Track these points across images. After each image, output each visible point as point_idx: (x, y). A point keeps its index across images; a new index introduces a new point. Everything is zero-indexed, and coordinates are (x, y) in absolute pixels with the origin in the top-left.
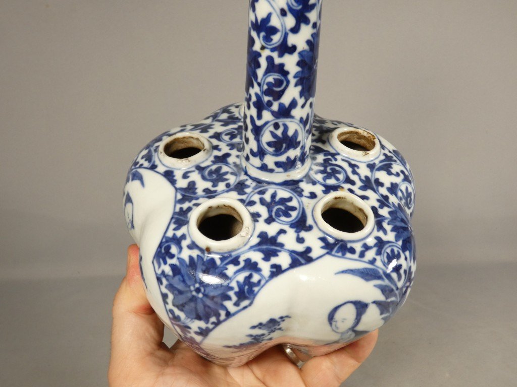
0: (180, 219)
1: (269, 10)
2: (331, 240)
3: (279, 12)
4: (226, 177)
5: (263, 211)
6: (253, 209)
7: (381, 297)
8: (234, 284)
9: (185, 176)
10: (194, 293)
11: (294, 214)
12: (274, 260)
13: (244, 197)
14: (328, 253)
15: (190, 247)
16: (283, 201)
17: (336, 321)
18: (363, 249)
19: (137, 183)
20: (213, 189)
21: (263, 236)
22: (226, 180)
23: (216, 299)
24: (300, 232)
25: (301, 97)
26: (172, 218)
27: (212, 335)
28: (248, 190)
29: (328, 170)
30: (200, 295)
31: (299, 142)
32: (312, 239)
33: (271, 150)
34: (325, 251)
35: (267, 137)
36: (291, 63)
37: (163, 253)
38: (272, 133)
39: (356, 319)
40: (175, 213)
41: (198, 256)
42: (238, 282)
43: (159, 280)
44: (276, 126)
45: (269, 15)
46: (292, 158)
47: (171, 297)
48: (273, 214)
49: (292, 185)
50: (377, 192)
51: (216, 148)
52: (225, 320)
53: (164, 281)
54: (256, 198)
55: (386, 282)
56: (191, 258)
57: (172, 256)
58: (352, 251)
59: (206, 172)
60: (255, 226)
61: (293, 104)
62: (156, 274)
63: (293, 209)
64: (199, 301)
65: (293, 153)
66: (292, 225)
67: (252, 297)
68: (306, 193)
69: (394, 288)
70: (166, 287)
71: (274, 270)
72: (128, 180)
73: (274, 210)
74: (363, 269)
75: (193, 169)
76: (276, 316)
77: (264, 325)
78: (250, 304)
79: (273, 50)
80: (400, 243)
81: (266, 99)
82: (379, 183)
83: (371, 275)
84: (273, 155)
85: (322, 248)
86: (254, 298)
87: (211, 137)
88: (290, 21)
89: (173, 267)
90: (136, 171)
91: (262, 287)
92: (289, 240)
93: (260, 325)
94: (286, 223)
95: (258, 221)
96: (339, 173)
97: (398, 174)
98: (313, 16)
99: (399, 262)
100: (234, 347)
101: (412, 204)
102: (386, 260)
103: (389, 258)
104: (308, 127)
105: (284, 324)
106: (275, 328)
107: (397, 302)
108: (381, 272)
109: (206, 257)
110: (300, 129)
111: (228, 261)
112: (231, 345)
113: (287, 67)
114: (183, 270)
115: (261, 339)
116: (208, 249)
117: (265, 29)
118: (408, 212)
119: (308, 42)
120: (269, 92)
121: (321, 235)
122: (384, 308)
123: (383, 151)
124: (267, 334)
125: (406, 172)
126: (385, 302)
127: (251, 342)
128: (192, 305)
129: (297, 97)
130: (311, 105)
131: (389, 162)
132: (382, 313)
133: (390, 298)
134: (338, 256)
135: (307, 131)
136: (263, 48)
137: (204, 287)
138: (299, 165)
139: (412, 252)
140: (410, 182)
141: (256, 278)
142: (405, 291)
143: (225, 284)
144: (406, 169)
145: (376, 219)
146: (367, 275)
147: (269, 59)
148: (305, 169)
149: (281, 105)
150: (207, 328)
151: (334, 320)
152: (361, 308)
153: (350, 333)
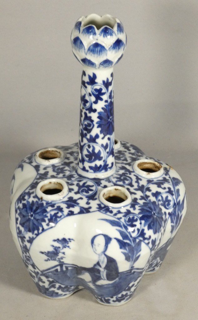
0: (34, 185)
1: (85, 93)
2: (103, 206)
3: (88, 94)
4: (65, 172)
5: (76, 189)
6: (71, 187)
7: (120, 238)
8: (49, 215)
9: (45, 169)
10: (30, 217)
11: (91, 193)
12: (71, 209)
13: (69, 181)
14: (98, 211)
15: (34, 197)
16: (89, 186)
17: (95, 245)
18: (117, 213)
19: (20, 169)
20: (55, 176)
21: (71, 199)
22: (65, 173)
23: (39, 221)
24: (90, 200)
25: (101, 133)
26: (31, 185)
27: (35, 242)
28: (73, 179)
29: (122, 178)
30: (32, 218)
31: (102, 158)
32: (94, 204)
33: (87, 159)
34: (97, 209)
35: (85, 152)
36: (94, 116)
37: (21, 198)
38: (87, 150)
39: (105, 246)
40: (33, 183)
41: (36, 201)
42: (51, 215)
43: (16, 211)
44: (89, 146)
45: (85, 95)
46: (98, 165)
47: (19, 219)
48: (80, 191)
49: (97, 181)
50: (144, 193)
51: (68, 158)
52: (41, 233)
53: (18, 211)
54: (75, 183)
55: (124, 230)
56: (33, 202)
57: (24, 200)
58: (111, 212)
59: (56, 168)
60: (68, 193)
61: (97, 136)
62: (16, 208)
63: (92, 190)
64: (31, 221)
65: (99, 163)
66: (87, 197)
67: (56, 222)
68: (102, 185)
69: (129, 236)
70: (18, 214)
71: (70, 213)
72: (16, 169)
73: (82, 189)
74: (113, 220)
75: (51, 166)
76: (67, 238)
77: (60, 241)
79: (87, 110)
80: (140, 216)
81: (85, 132)
82: (148, 189)
83: (116, 224)
84: (88, 162)
85: (97, 208)
87: (68, 153)
88: (93, 99)
89: (24, 205)
90: (21, 164)
91: (62, 219)
92: (83, 203)
93: (58, 240)
94: (85, 195)
95: (71, 192)
96: (127, 180)
97: (165, 188)
98: (105, 97)
99: (135, 223)
100: (45, 253)
101: (170, 207)
102: (127, 220)
103: (129, 219)
104: (108, 150)
105: (71, 244)
106: (66, 245)
107: (132, 246)
108: (122, 224)
109: (40, 202)
110: (102, 150)
111: (49, 205)
112: (43, 251)
113: (93, 118)
114: (28, 206)
115: (58, 251)
116: (42, 198)
117: (84, 100)
118: (164, 210)
119: (103, 108)
120: (86, 129)
121: (99, 203)
122: (122, 245)
123: (164, 176)
124: (61, 248)
125: (172, 189)
126: (122, 241)
127: (53, 251)
128: (28, 223)
129: (99, 133)
130: (109, 139)
131: (164, 182)
132: (121, 248)
133: (126, 240)
134: (103, 213)
135: (108, 153)
136: (83, 108)
137: (35, 214)
138: (103, 171)
139: (148, 223)
140: (172, 195)
141: (60, 214)
142: (138, 242)
143: (45, 214)
144: (174, 188)
145: (132, 203)
146: (113, 223)
147: (86, 114)
148: (108, 174)
149: (91, 136)
150: (33, 237)
151: (94, 244)
152: (108, 239)
153: (103, 256)
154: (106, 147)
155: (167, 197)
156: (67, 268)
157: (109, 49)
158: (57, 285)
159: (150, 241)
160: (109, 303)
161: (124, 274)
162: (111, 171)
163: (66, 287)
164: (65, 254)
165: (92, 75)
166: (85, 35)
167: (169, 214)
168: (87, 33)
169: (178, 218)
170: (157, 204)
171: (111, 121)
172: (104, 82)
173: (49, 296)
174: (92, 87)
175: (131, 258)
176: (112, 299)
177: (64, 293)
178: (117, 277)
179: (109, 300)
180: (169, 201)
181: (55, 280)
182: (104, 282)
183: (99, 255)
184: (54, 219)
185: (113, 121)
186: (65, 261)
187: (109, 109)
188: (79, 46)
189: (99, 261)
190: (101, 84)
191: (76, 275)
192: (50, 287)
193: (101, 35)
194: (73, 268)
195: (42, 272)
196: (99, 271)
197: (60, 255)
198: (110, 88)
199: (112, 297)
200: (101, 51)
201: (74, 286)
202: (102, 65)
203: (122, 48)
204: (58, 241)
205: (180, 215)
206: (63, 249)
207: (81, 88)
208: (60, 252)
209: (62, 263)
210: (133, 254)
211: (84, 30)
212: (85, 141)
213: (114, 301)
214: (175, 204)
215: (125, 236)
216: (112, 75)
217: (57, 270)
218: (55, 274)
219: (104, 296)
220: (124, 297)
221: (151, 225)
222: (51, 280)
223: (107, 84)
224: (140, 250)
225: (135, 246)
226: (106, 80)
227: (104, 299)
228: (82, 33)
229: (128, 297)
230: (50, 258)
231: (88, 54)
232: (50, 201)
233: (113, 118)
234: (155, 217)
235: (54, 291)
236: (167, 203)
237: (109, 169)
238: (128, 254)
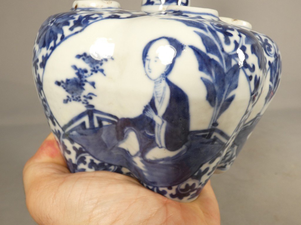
7: (202, 48)
8: (77, 17)
10: (49, 24)
12: (117, 14)
17: (149, 60)
18: (197, 18)
23: (59, 25)
27: (49, 62)
42: (81, 16)
52: (59, 44)
55: (209, 34)
58: (186, 16)
64: (49, 28)
67: (85, 25)
69: (219, 48)
71: (113, 16)
77: (88, 57)
78: (81, 31)
80: (238, 28)
83: (194, 24)
86: (86, 26)
91: (97, 21)
99: (229, 31)
100: (62, 84)
101: (271, 54)
102: (215, 24)
103: (219, 25)
105: (107, 66)
106: (98, 67)
107: (223, 69)
112: (59, 80)
115: (84, 79)
116: (76, 7)
122: (205, 62)
124: (89, 72)
126: (205, 55)
127: (75, 79)
132: (201, 69)
133: (212, 53)
139: (251, 43)
140: (272, 42)
141: (95, 16)
142: (235, 66)
143: (71, 16)
146: (190, 23)
150: (47, 54)
151: (147, 58)
152: (179, 47)
153: (164, 83)
156: (100, 121)
158: (88, 159)
159: (254, 75)
161: (198, 136)
163: (102, 164)
164: (96, 85)
167: (270, 64)
175: (217, 98)
176: (169, 192)
178: (184, 144)
179: (165, 192)
180: (270, 46)
181: (83, 147)
186: (97, 103)
189: (155, 96)
191: (115, 141)
192: (79, 162)
194: (110, 124)
195: (64, 128)
197: (88, 88)
199: (170, 188)
201: (115, 166)
204: (84, 57)
206: (92, 74)
208: (86, 81)
209: (91, 109)
210: (222, 89)
213: (172, 196)
214: (276, 54)
215: (211, 47)
217: (83, 124)
218: (82, 134)
219: (158, 185)
220: (190, 190)
221: (256, 49)
222: (78, 146)
224: (236, 87)
225: (227, 73)
227: (158, 189)
229: (195, 192)
230: (70, 96)
236: (267, 46)
238: (213, 85)
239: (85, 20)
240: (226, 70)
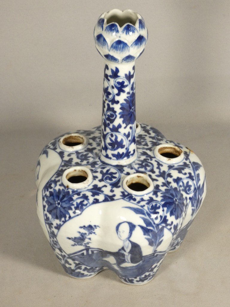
0: (60, 173)
1: (108, 85)
2: (126, 194)
3: (111, 87)
4: (89, 159)
5: (100, 176)
6: (95, 174)
7: (144, 225)
8: (75, 203)
9: (69, 155)
10: (57, 205)
11: (114, 180)
12: (96, 197)
13: (93, 169)
14: (122, 198)
15: (60, 185)
16: (112, 174)
17: (120, 232)
18: (140, 200)
19: (45, 155)
20: (80, 163)
21: (95, 187)
22: (88, 160)
23: (65, 209)
24: (114, 187)
25: (123, 123)
26: (56, 172)
27: (62, 228)
28: (96, 166)
29: (144, 164)
30: (59, 206)
31: (124, 146)
32: (118, 192)
33: (110, 147)
34: (121, 197)
35: (108, 141)
36: (117, 108)
37: (48, 186)
38: (110, 138)
39: (130, 232)
40: (58, 171)
41: (63, 189)
42: (77, 203)
43: (43, 199)
44: (112, 135)
45: (108, 87)
46: (121, 153)
47: (47, 206)
48: (104, 178)
49: (120, 168)
50: (166, 179)
51: (90, 144)
52: (68, 220)
53: (46, 199)
54: (99, 170)
55: (147, 217)
56: (59, 190)
57: (51, 188)
58: (135, 200)
59: (80, 155)
60: (93, 181)
61: (120, 126)
62: (43, 196)
63: (115, 178)
64: (58, 209)
65: (121, 151)
66: (111, 184)
67: (82, 210)
68: (125, 172)
69: (152, 223)
70: (46, 202)
71: (95, 201)
72: (41, 154)
73: (106, 176)
74: (136, 208)
75: (74, 152)
76: (93, 224)
77: (86, 228)
78: (80, 214)
79: (109, 101)
80: (163, 203)
81: (107, 122)
82: (170, 175)
83: (139, 212)
84: (112, 150)
85: (121, 196)
87: (90, 138)
88: (116, 91)
89: (50, 192)
90: (46, 150)
91: (87, 207)
92: (107, 191)
93: (84, 227)
94: (108, 183)
95: (95, 180)
96: (149, 166)
97: (185, 174)
98: (127, 89)
99: (157, 211)
100: (72, 239)
101: (191, 192)
102: (150, 207)
103: (152, 207)
104: (130, 138)
105: (97, 231)
106: (92, 232)
107: (155, 232)
108: (145, 212)
109: (66, 190)
110: (124, 139)
111: (75, 193)
112: (70, 237)
113: (115, 110)
114: (54, 194)
115: (85, 237)
116: (68, 187)
117: (107, 92)
118: (185, 195)
119: (125, 100)
120: (108, 119)
121: (123, 190)
122: (146, 231)
123: (185, 161)
124: (88, 234)
125: (193, 174)
126: (146, 228)
127: (80, 237)
128: (55, 211)
129: (121, 123)
130: (131, 128)
131: (184, 167)
132: (144, 234)
133: (149, 226)
134: (127, 201)
135: (130, 141)
136: (106, 100)
137: (61, 202)
138: (126, 158)
139: (170, 210)
140: (193, 180)
141: (85, 202)
142: (161, 228)
143: (71, 202)
144: (194, 173)
145: (155, 190)
146: (137, 211)
147: (108, 105)
148: (130, 161)
149: (113, 126)
150: (60, 224)
151: (119, 231)
152: (132, 227)
153: (128, 242)
154: (128, 136)
155: (188, 182)
156: (92, 252)
157: (131, 45)
158: (83, 267)
159: (173, 226)
160: (133, 283)
161: (147, 257)
162: (133, 157)
163: (92, 268)
164: (91, 239)
165: (114, 69)
166: (108, 33)
167: (190, 198)
168: (110, 31)
169: (199, 201)
170: (178, 190)
171: (133, 111)
172: (126, 75)
173: (75, 276)
174: (115, 81)
175: (154, 243)
176: (135, 280)
177: (89, 274)
178: (141, 260)
179: (133, 280)
180: (190, 186)
181: (81, 262)
182: (128, 264)
183: (124, 241)
184: (81, 207)
185: (135, 111)
186: (91, 245)
187: (131, 101)
188: (102, 43)
189: (124, 246)
190: (124, 77)
192: (77, 269)
193: (123, 33)
194: (98, 252)
195: (68, 255)
196: (123, 255)
197: (87, 241)
198: (132, 80)
199: (136, 278)
200: (123, 48)
201: (99, 267)
202: (124, 60)
203: (144, 43)
205: (200, 199)
206: (89, 235)
207: (104, 80)
208: (86, 238)
209: (88, 248)
210: (156, 239)
211: (107, 28)
212: (108, 130)
213: (137, 281)
214: (195, 189)
215: (148, 223)
216: (134, 68)
217: (83, 254)
218: (80, 257)
219: (128, 277)
220: (147, 277)
221: (173, 211)
222: (77, 262)
223: (129, 77)
224: (163, 236)
225: (158, 232)
226: (128, 73)
227: (128, 279)
228: (105, 30)
229: (151, 277)
230: (76, 244)
231: (111, 50)
232: (76, 190)
233: (135, 108)
234: (177, 203)
235: (80, 272)
236: (187, 188)
237: (131, 156)
238: (151, 239)
239: (80, 207)
240: (156, 231)
